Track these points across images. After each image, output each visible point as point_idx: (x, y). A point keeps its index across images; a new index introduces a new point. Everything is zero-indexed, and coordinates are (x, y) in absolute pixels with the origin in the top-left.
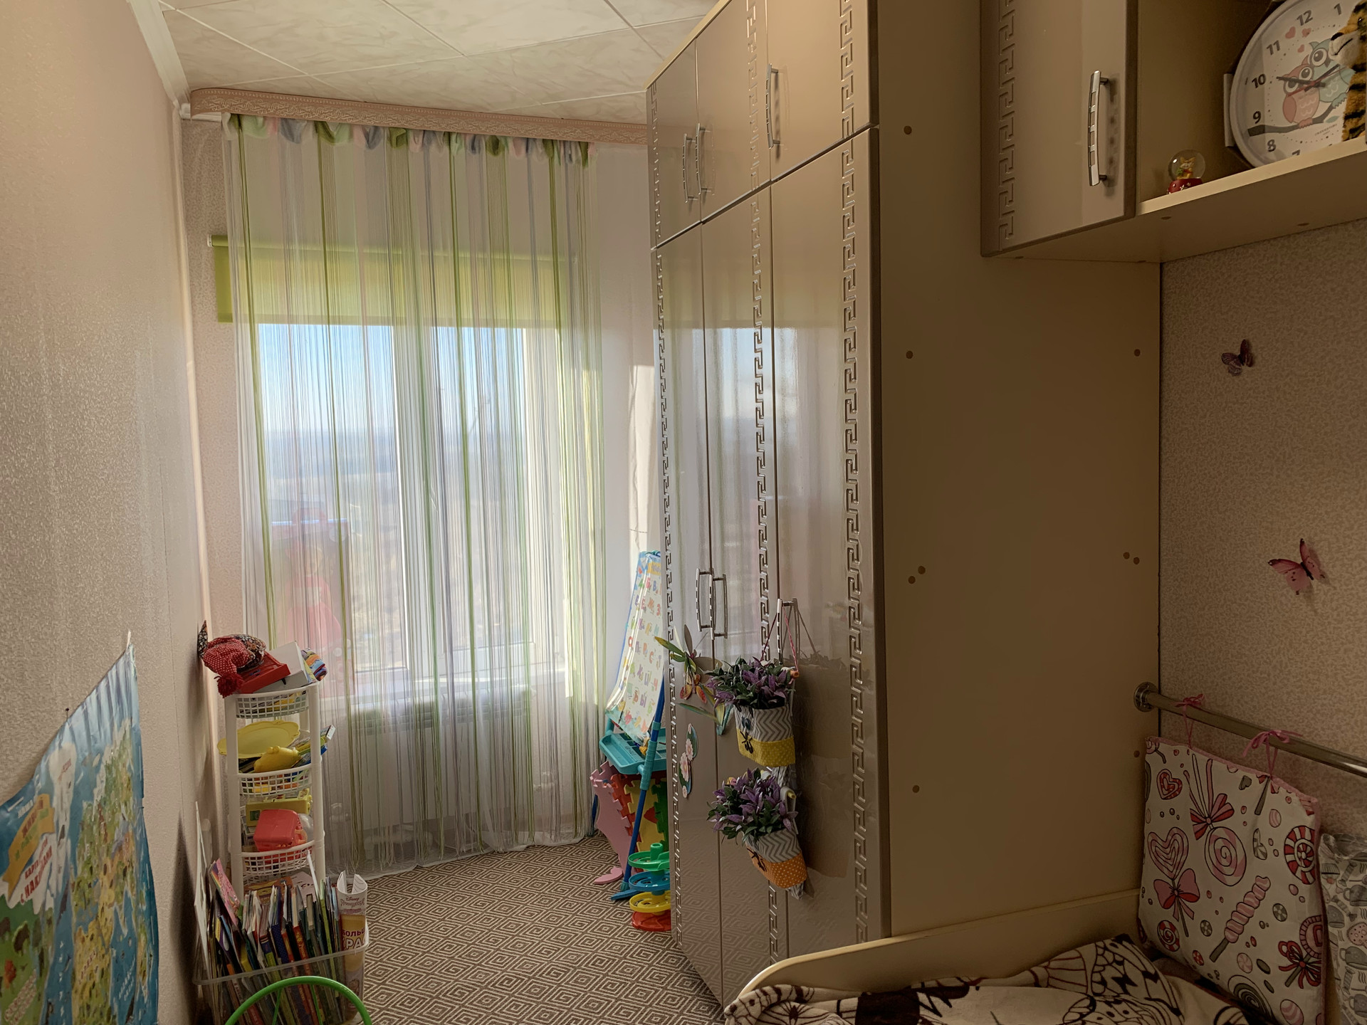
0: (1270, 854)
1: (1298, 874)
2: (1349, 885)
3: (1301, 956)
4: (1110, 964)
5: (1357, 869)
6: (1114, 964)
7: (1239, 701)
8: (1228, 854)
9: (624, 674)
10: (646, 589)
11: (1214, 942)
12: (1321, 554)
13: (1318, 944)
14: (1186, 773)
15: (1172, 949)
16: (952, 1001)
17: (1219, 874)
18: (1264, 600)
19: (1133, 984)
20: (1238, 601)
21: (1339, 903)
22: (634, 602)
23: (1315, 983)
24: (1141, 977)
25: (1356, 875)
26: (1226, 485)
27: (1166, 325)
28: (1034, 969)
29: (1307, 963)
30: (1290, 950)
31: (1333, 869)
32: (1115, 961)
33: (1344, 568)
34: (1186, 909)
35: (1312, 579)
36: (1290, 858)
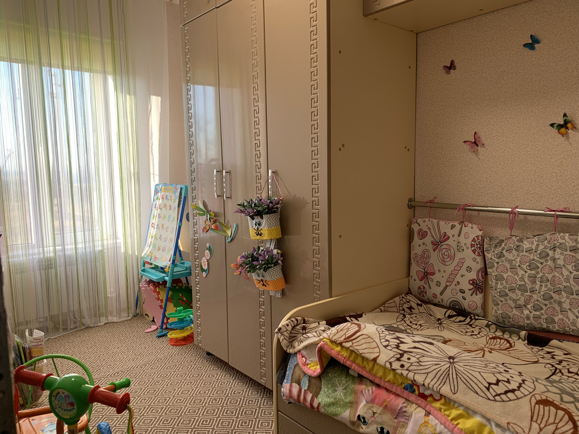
0: (465, 249)
1: (476, 253)
2: (496, 252)
3: (477, 283)
4: (405, 303)
5: (498, 246)
6: (407, 303)
7: (448, 198)
8: (447, 254)
9: (149, 240)
10: (161, 200)
11: (441, 288)
12: (482, 137)
13: (483, 278)
14: (429, 228)
15: (423, 296)
16: (358, 319)
17: (444, 262)
18: (459, 158)
19: (414, 309)
20: (448, 161)
21: (492, 260)
22: (154, 207)
23: (481, 293)
24: (416, 305)
25: (498, 249)
26: (443, 117)
27: (418, 58)
28: (380, 308)
29: (479, 286)
30: (473, 282)
31: (489, 249)
32: (407, 301)
33: (491, 141)
34: (430, 279)
35: (478, 147)
36: (473, 248)
